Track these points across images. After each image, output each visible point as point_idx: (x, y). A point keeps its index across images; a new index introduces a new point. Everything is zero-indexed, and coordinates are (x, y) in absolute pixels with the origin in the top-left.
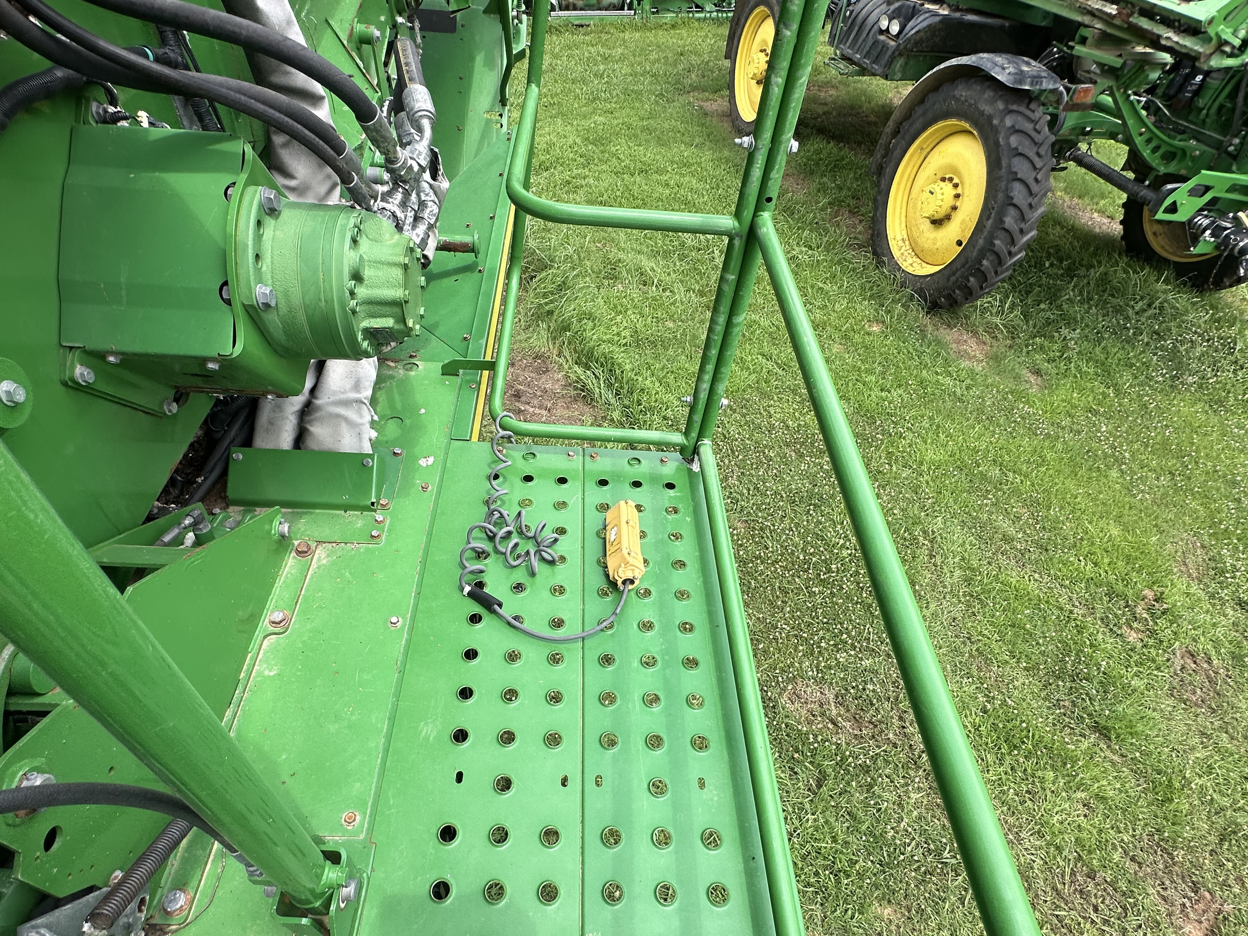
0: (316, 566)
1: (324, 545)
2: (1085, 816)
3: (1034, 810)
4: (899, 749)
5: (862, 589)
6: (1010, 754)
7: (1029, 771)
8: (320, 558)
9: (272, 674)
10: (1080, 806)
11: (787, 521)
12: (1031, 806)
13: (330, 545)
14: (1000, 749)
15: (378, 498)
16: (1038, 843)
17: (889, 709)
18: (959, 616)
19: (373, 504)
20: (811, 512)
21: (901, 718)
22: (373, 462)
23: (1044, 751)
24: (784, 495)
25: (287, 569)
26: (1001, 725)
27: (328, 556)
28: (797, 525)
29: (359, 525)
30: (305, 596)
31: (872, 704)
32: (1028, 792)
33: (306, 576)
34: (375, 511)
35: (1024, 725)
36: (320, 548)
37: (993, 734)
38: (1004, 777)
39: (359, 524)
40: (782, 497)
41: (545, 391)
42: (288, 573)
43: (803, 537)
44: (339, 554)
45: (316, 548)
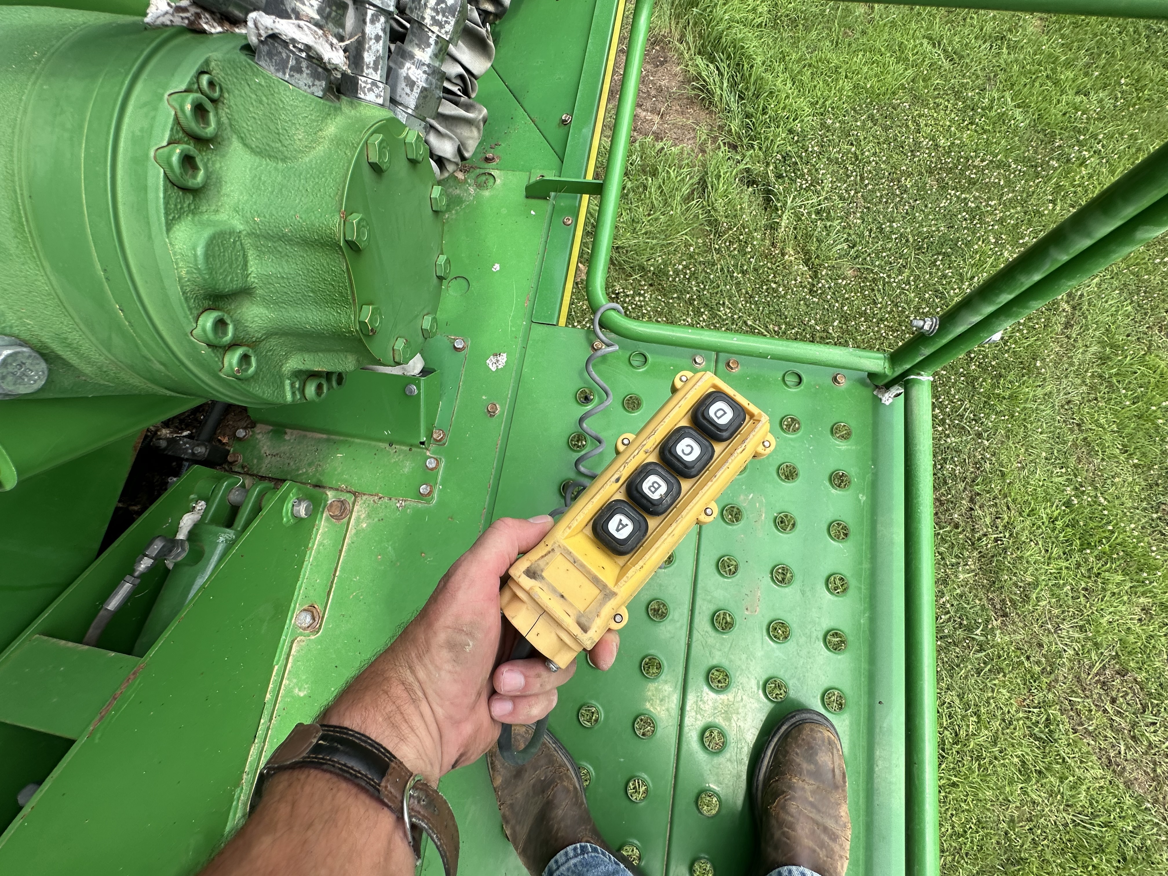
0: (354, 531)
1: (364, 498)
2: (1140, 620)
3: (1085, 607)
4: (960, 530)
5: (972, 359)
6: (1081, 551)
7: (1095, 570)
8: (358, 518)
9: (302, 694)
10: (1138, 610)
11: (907, 273)
12: (1083, 602)
13: (371, 499)
14: (1071, 545)
15: (430, 435)
16: (1076, 635)
17: (962, 489)
18: (1077, 400)
19: (423, 443)
20: (938, 263)
21: (972, 500)
22: (419, 388)
23: (1121, 554)
24: (911, 240)
25: (319, 537)
26: (1081, 523)
27: (369, 516)
28: (917, 278)
29: (406, 470)
30: (340, 577)
31: (945, 483)
32: (1085, 589)
33: (341, 551)
34: (427, 449)
35: (1110, 528)
36: (360, 501)
37: (1069, 530)
38: (1064, 571)
39: (408, 467)
40: (907, 241)
41: (660, 90)
42: (321, 544)
43: (919, 293)
44: (381, 515)
45: (354, 504)
